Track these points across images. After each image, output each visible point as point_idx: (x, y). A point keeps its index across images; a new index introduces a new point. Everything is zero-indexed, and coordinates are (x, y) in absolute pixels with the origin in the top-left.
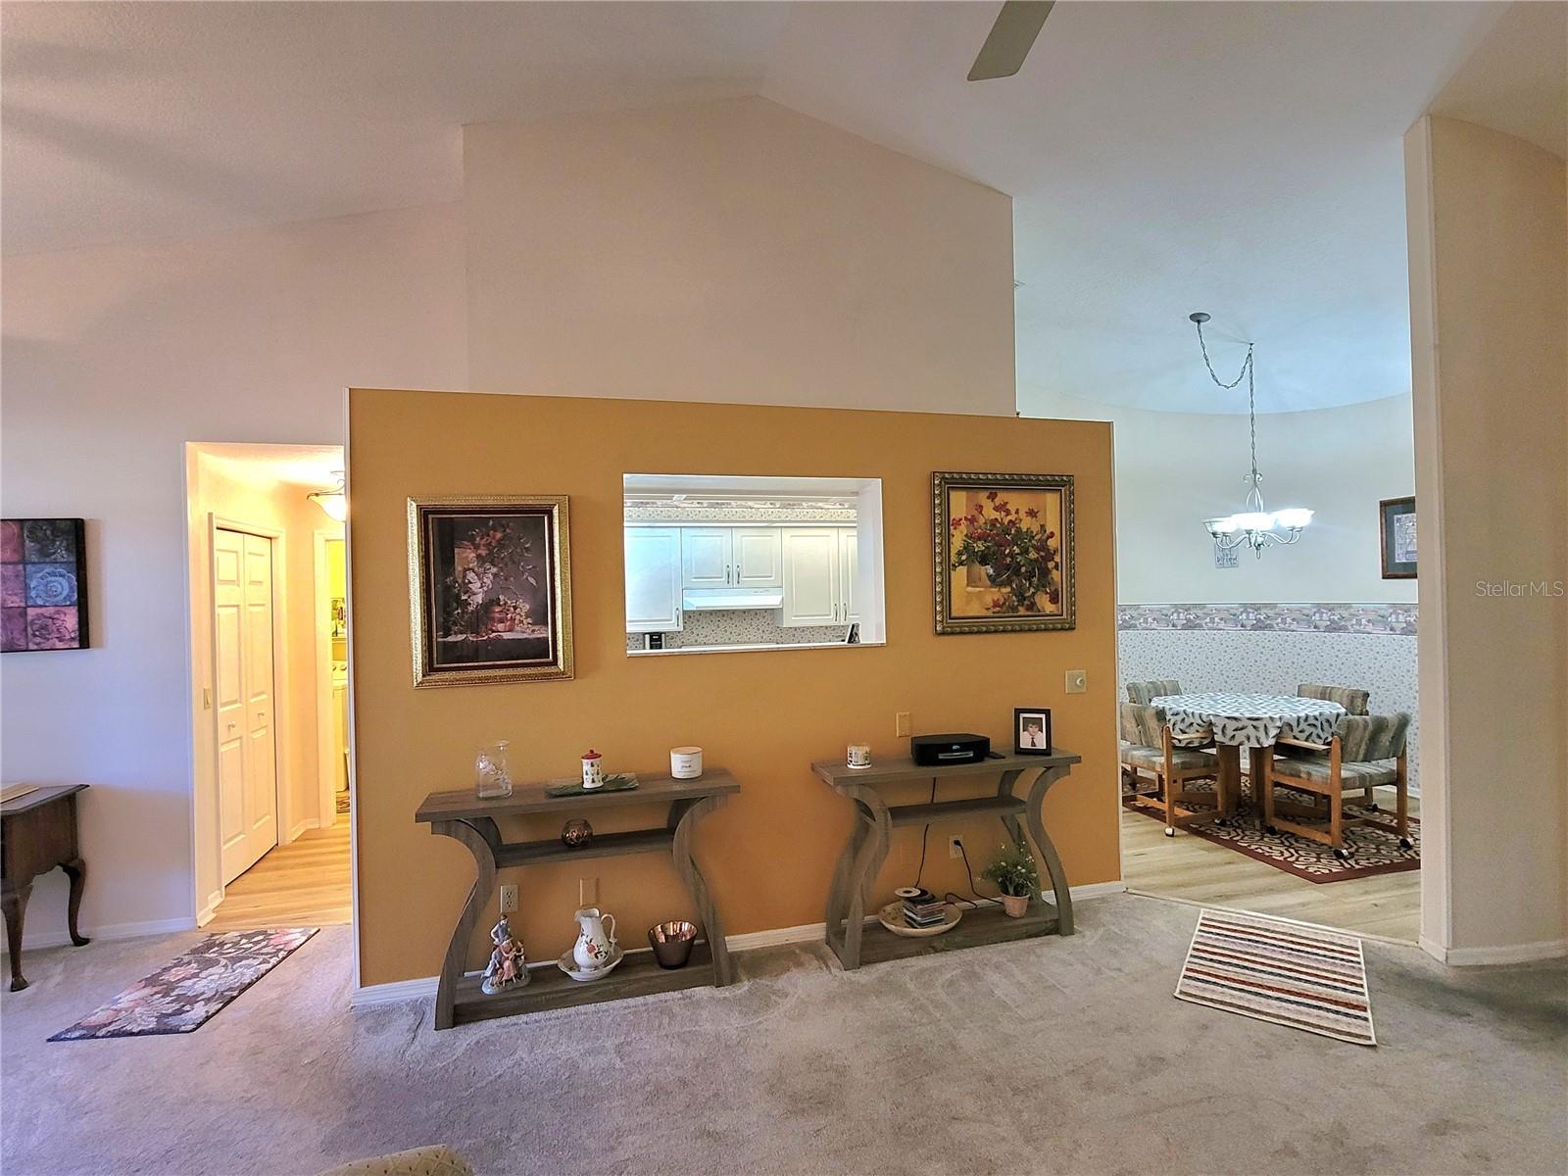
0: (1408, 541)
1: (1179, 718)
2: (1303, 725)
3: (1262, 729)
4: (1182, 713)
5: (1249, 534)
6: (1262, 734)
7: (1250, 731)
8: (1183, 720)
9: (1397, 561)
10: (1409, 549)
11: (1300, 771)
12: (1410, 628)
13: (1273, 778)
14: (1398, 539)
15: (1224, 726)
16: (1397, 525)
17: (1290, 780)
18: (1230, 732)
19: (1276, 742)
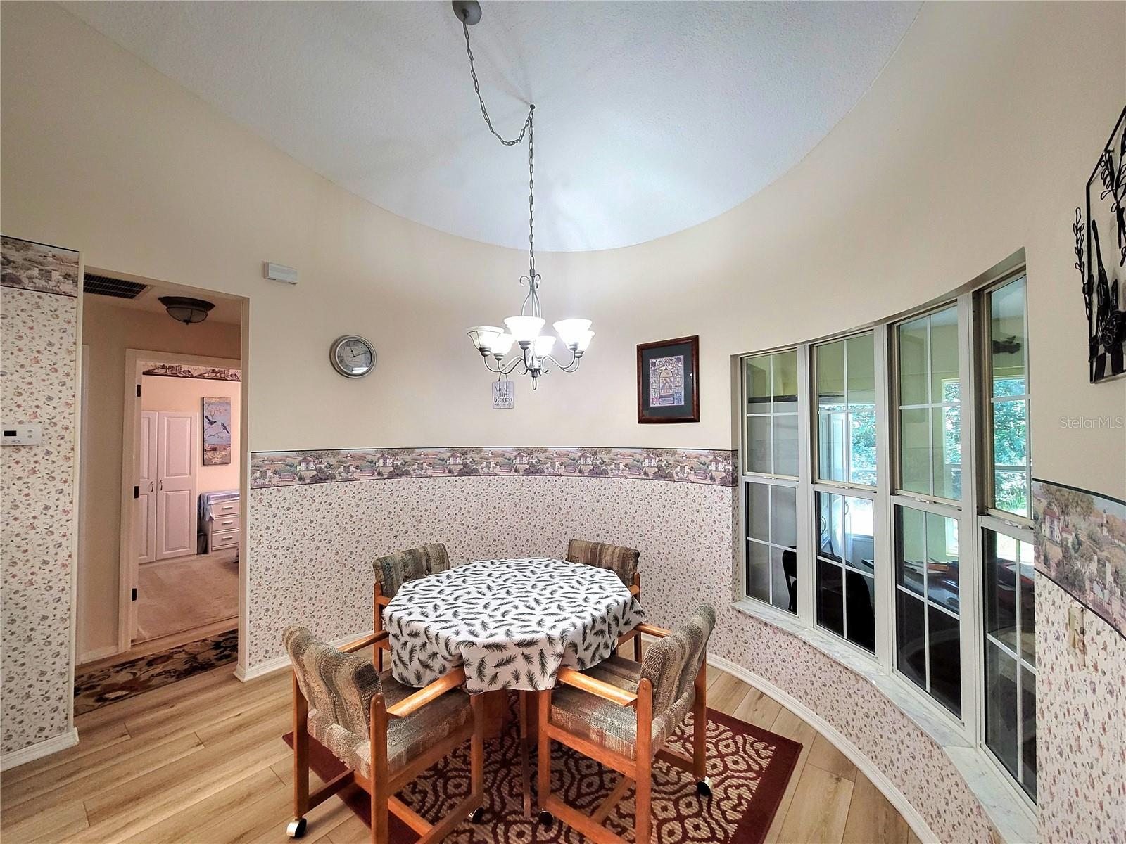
0: (661, 385)
1: (418, 642)
2: (591, 638)
3: (536, 660)
4: (422, 634)
5: (525, 349)
6: (536, 668)
7: (520, 664)
8: (424, 645)
9: (651, 405)
10: (662, 393)
11: (589, 728)
12: (661, 473)
13: (549, 734)
14: (653, 384)
15: (482, 663)
16: (652, 369)
17: (574, 742)
18: (489, 671)
19: (558, 683)
